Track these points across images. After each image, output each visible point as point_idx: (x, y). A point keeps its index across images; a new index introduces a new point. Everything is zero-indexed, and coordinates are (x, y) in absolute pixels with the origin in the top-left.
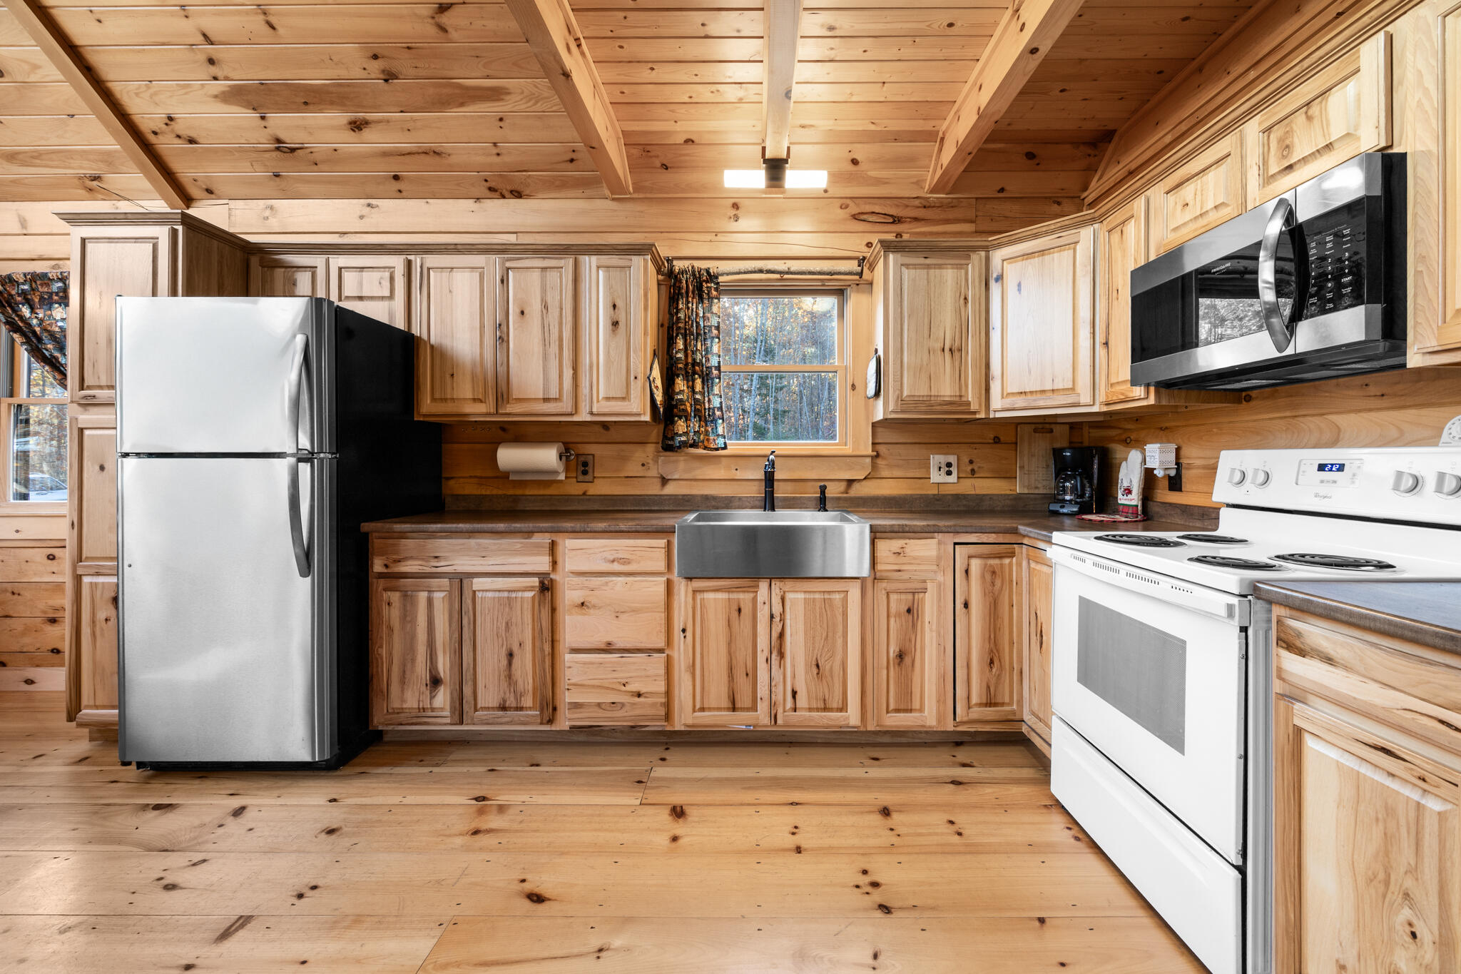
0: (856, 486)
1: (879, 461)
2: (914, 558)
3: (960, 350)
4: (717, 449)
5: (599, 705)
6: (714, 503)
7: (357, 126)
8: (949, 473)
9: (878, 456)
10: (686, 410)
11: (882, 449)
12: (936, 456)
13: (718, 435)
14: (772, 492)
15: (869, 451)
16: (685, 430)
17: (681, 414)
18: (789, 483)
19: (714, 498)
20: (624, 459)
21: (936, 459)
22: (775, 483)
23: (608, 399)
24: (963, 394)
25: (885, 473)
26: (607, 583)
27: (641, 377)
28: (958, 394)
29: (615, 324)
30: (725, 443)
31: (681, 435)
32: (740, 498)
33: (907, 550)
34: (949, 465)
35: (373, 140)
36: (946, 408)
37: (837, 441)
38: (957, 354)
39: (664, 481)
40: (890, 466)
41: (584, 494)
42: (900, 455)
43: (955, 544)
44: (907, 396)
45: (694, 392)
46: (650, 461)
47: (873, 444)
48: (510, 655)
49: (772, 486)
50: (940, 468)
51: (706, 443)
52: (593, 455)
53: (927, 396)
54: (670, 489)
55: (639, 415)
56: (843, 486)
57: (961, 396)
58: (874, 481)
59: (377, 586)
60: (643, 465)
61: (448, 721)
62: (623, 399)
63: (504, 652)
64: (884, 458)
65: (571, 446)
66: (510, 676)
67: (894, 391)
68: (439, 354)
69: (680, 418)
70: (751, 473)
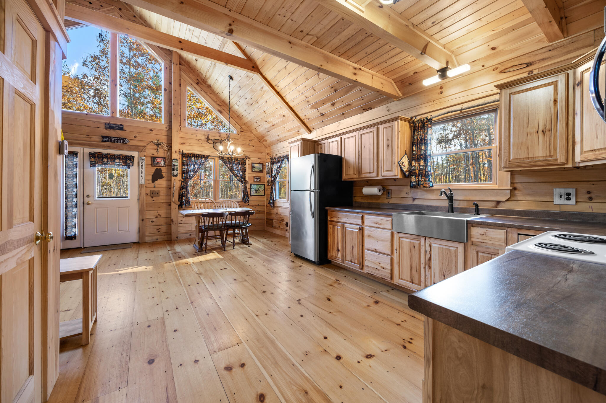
0: (502, 204)
1: (517, 192)
2: (492, 238)
3: (550, 130)
4: (429, 187)
5: (373, 268)
6: (431, 208)
7: (333, 105)
8: (568, 199)
9: (515, 189)
10: (416, 173)
11: (517, 185)
12: (558, 190)
13: (430, 182)
14: (452, 205)
15: (509, 187)
16: (415, 180)
17: (413, 174)
18: (465, 202)
19: (431, 206)
20: (401, 191)
21: (557, 191)
22: (454, 201)
23: (386, 171)
24: (552, 154)
25: (519, 198)
26: (375, 230)
27: (396, 163)
28: (548, 155)
29: (388, 146)
30: (432, 185)
31: (413, 182)
32: (441, 207)
33: (488, 233)
34: (568, 194)
35: (338, 106)
36: (541, 163)
37: (493, 183)
38: (548, 134)
39: (414, 199)
40: (524, 195)
41: (388, 203)
42: (531, 189)
43: (519, 234)
44: (513, 159)
45: (420, 166)
46: (409, 192)
47: (511, 183)
48: (353, 247)
49: (452, 202)
50: (561, 196)
51: (424, 185)
52: (391, 190)
53: (526, 158)
54: (416, 202)
55: (396, 176)
56: (494, 204)
57: (551, 156)
58: (513, 202)
59: (329, 223)
60: (407, 193)
61: (340, 261)
62: (391, 171)
63: (351, 246)
64: (519, 190)
65: (385, 187)
66: (353, 253)
67: (504, 158)
68: (347, 162)
69: (413, 176)
70: (444, 197)
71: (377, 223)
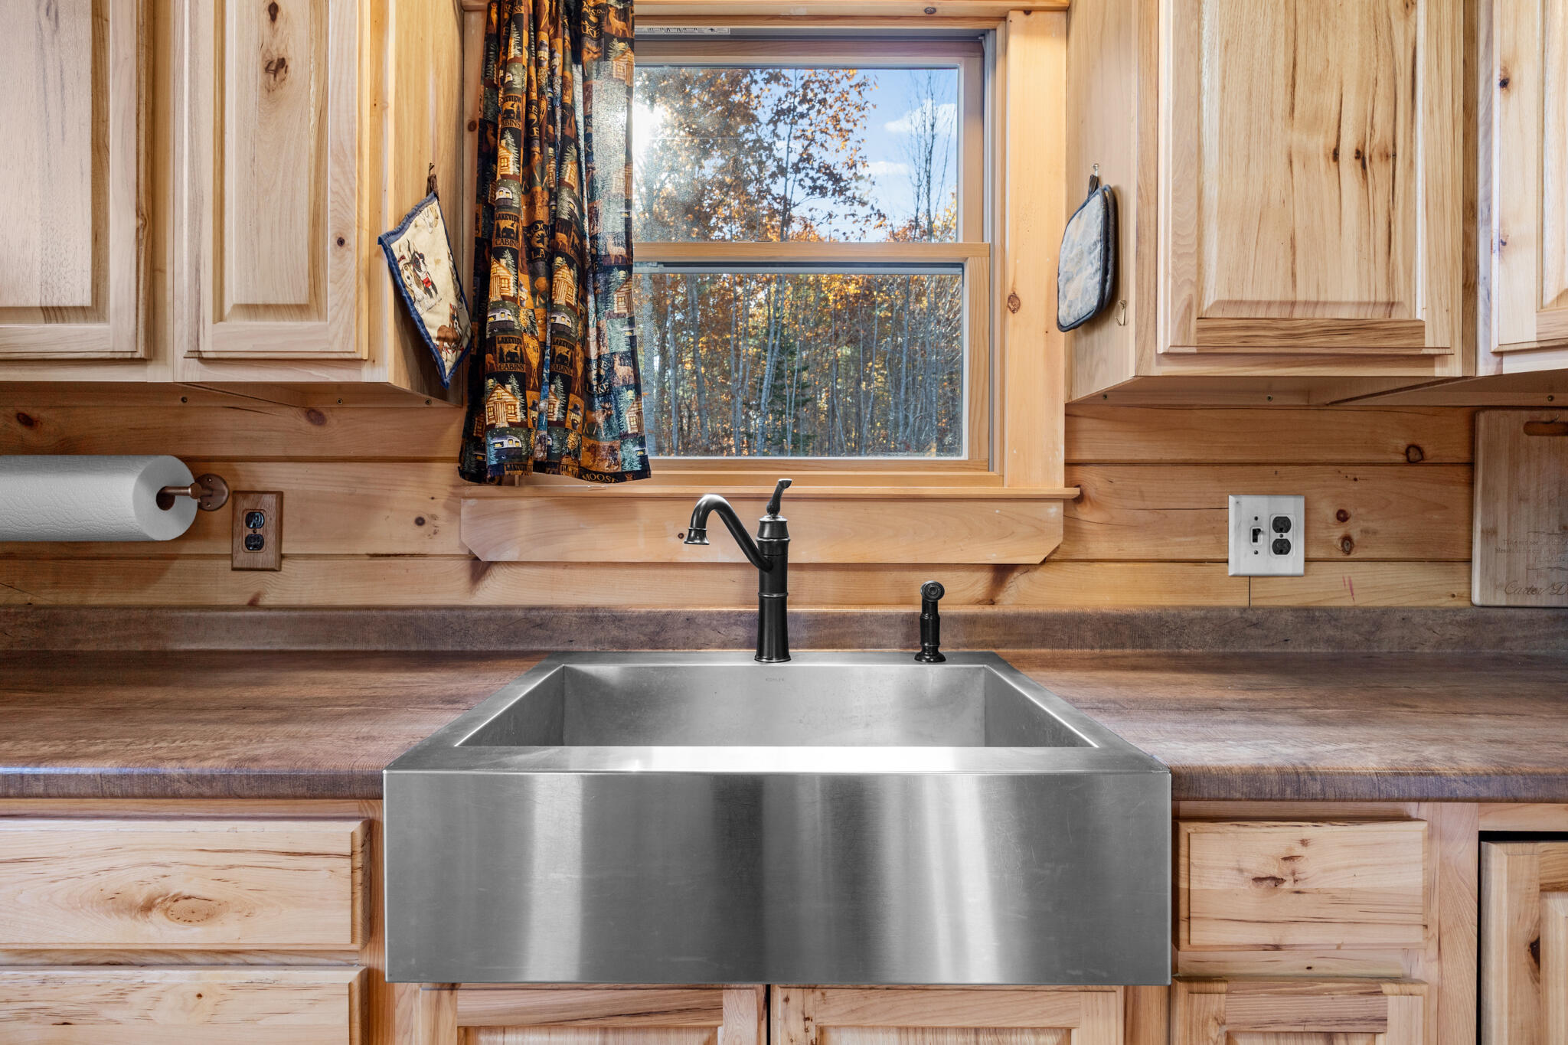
0: (1018, 584)
1: (1084, 513)
2: (1337, 899)
3: (1390, 156)
4: (620, 477)
6: (615, 633)
8: (1281, 548)
9: (1079, 499)
10: (523, 359)
11: (1093, 480)
12: (1246, 500)
13: (624, 437)
14: (783, 603)
15: (1057, 484)
16: (519, 417)
17: (503, 367)
18: (830, 575)
19: (617, 618)
20: (367, 505)
21: (1259, 507)
22: (791, 575)
24: (1399, 297)
25: (1100, 547)
27: (362, 242)
28: (1382, 297)
29: (276, 67)
30: (644, 460)
31: (502, 433)
32: (690, 620)
34: (1282, 524)
37: (965, 456)
38: (1379, 170)
39: (479, 569)
40: (1114, 528)
41: (253, 604)
42: (1142, 496)
44: (1220, 304)
45: (550, 307)
46: (442, 513)
47: (1069, 464)
49: (782, 587)
50: (1256, 533)
51: (586, 459)
52: (280, 495)
53: (1282, 303)
54: (495, 592)
56: (980, 583)
57: (1391, 305)
58: (1068, 566)
60: (420, 522)
62: (300, 310)
64: (1097, 505)
65: (216, 468)
67: (1177, 289)
69: (503, 380)
70: (722, 547)
71: (148, 907)
